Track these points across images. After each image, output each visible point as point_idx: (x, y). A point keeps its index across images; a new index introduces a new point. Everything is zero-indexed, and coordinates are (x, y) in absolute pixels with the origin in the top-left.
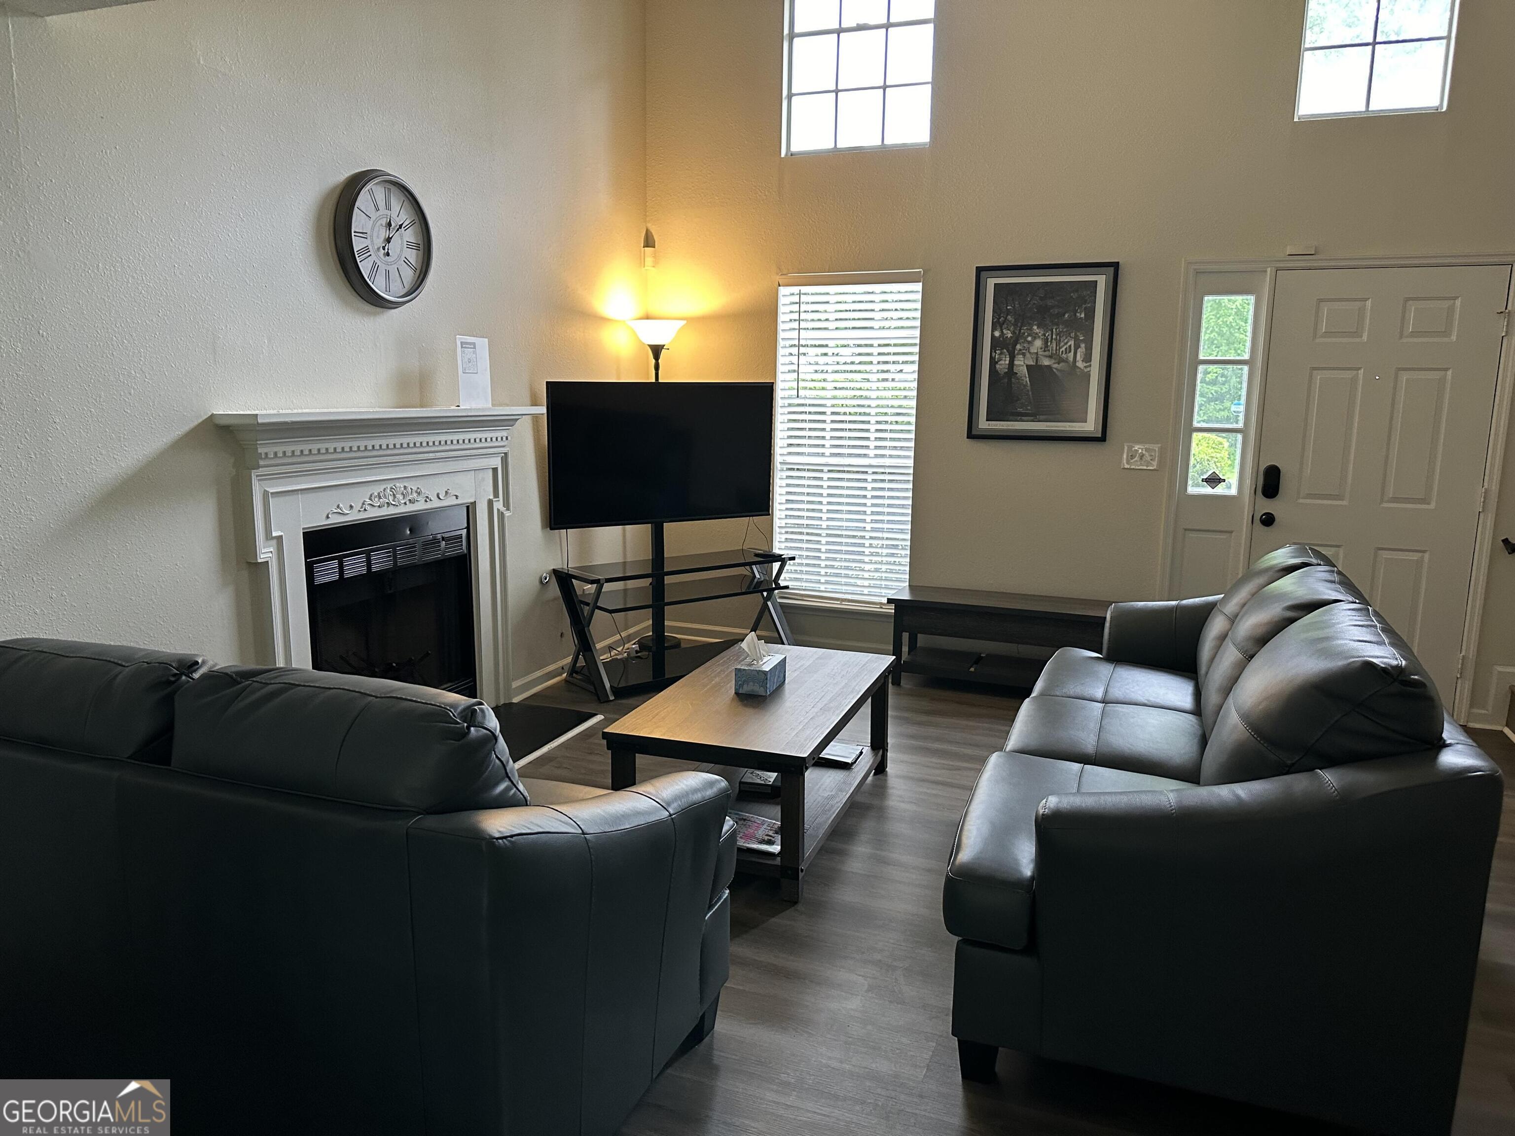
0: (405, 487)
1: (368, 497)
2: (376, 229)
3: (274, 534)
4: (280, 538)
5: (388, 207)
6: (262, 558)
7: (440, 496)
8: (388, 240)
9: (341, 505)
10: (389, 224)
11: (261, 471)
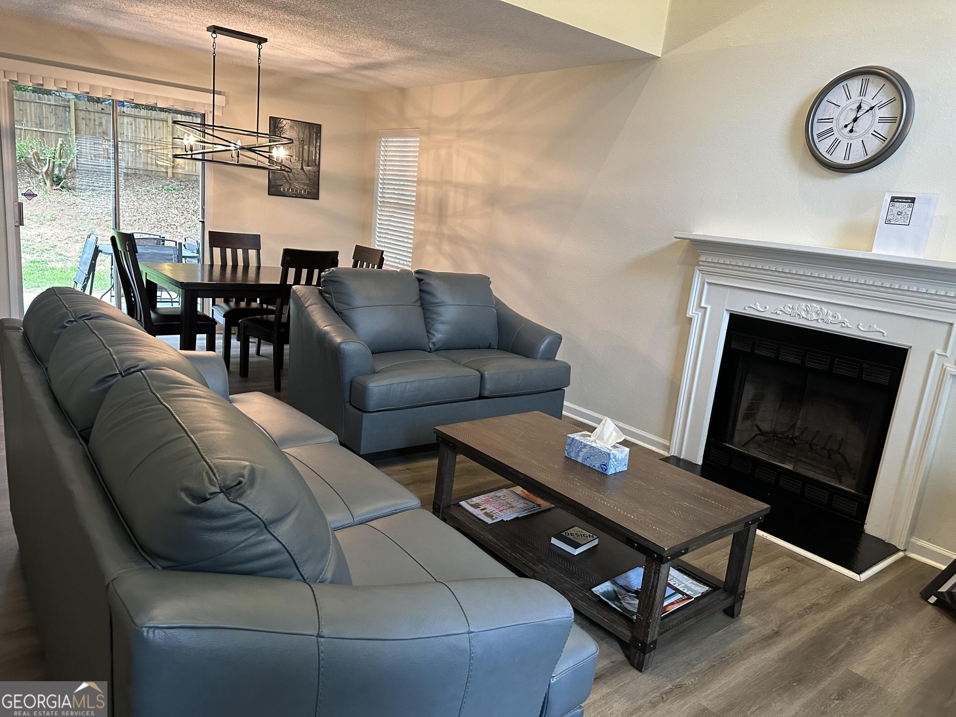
0: (821, 309)
1: (784, 305)
2: (845, 113)
3: (703, 305)
4: (706, 308)
5: (863, 93)
6: (690, 314)
7: (860, 327)
8: (855, 120)
9: (757, 304)
10: (859, 107)
11: (702, 268)
